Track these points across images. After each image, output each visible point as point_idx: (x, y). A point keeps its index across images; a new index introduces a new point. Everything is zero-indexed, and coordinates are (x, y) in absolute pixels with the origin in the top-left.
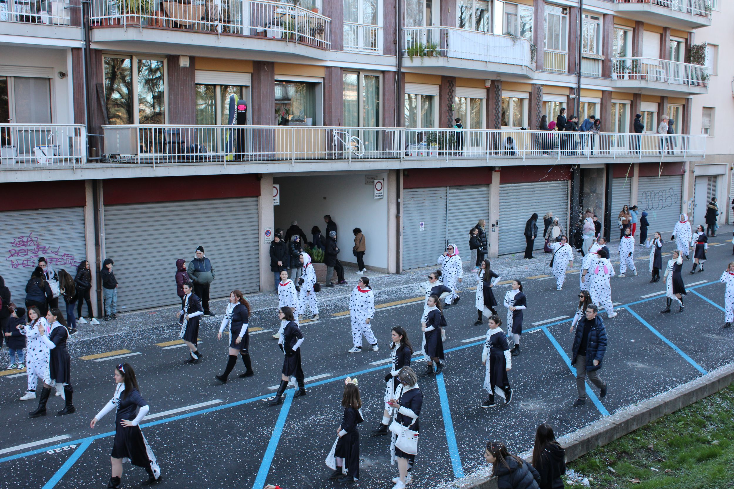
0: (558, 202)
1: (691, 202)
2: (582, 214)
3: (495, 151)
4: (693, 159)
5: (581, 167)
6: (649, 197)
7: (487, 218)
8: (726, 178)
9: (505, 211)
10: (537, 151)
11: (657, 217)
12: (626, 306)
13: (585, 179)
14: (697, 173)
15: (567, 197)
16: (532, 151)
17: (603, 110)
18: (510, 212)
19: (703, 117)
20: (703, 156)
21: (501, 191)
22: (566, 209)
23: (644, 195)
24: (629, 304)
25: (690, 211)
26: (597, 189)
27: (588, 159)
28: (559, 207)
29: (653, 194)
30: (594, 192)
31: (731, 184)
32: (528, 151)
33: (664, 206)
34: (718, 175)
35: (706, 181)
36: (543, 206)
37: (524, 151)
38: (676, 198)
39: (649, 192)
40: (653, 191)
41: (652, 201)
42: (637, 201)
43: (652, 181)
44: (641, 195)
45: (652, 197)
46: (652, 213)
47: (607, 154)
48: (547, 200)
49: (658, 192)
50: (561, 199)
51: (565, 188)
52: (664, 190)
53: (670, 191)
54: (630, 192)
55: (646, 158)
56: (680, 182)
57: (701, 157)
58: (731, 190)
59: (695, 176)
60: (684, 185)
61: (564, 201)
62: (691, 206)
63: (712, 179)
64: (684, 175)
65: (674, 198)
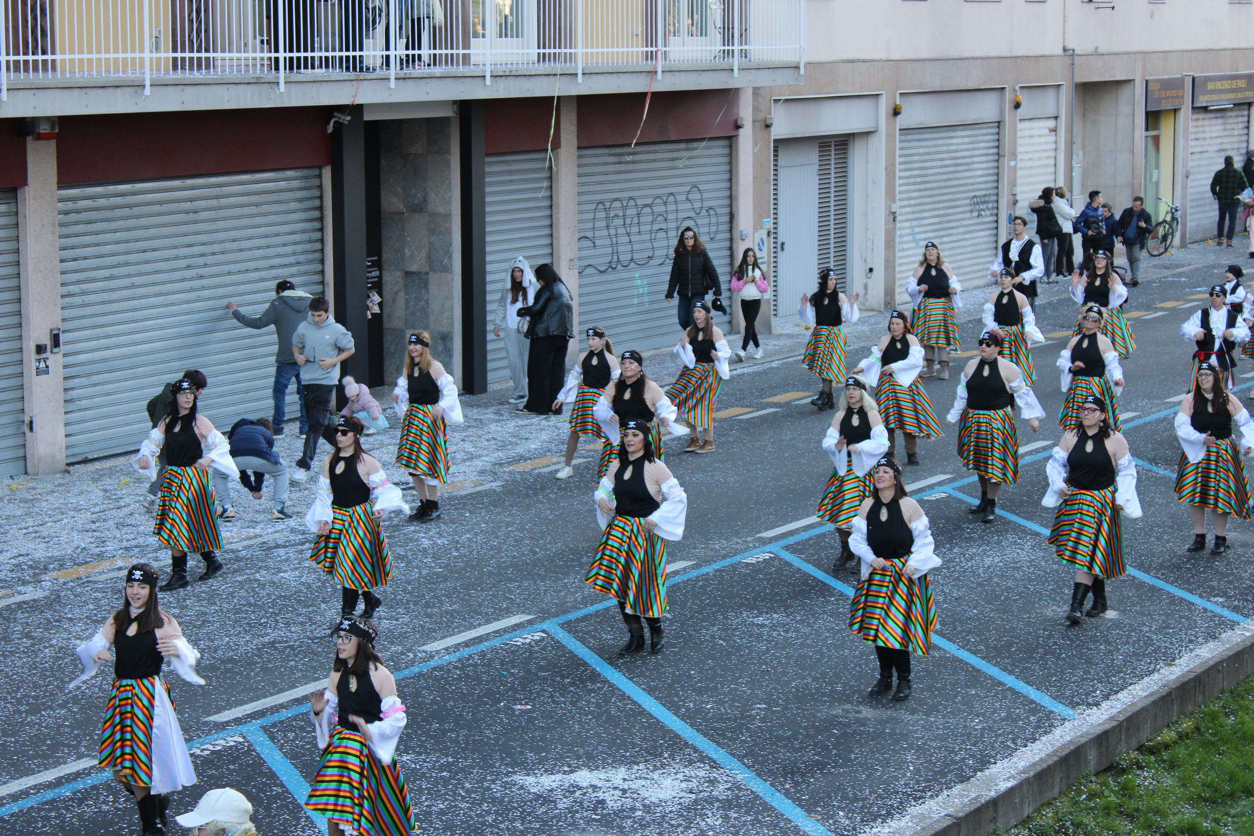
0: (289, 249)
1: (763, 233)
2: (380, 294)
3: (30, 58)
4: (764, 80)
5: (368, 117)
6: (619, 222)
7: (15, 320)
8: (879, 143)
9: (84, 293)
10: (195, 55)
11: (650, 294)
12: (552, 626)
13: (383, 162)
14: (780, 130)
15: (321, 230)
16: (179, 55)
18: (105, 296)
20: (797, 68)
21: (66, 213)
22: (318, 278)
23: (603, 214)
24: (563, 619)
26: (432, 196)
27: (393, 84)
28: (294, 269)
29: (631, 212)
30: (418, 208)
31: (898, 167)
32: (163, 55)
34: (853, 135)
35: (812, 156)
36: (232, 267)
37: (147, 55)
38: (714, 220)
39: (617, 204)
40: (631, 198)
41: (628, 234)
42: (577, 236)
43: (627, 163)
44: (591, 216)
45: (628, 221)
46: (633, 279)
47: (458, 64)
48: (244, 244)
49: (649, 201)
50: (298, 237)
51: (311, 198)
52: (671, 194)
53: (691, 196)
54: (551, 206)
55: (599, 76)
56: (726, 163)
57: (791, 71)
58: (898, 189)
59: (775, 141)
60: (737, 173)
61: (308, 247)
62: (765, 249)
63: (833, 148)
64: (737, 136)
65: (706, 221)
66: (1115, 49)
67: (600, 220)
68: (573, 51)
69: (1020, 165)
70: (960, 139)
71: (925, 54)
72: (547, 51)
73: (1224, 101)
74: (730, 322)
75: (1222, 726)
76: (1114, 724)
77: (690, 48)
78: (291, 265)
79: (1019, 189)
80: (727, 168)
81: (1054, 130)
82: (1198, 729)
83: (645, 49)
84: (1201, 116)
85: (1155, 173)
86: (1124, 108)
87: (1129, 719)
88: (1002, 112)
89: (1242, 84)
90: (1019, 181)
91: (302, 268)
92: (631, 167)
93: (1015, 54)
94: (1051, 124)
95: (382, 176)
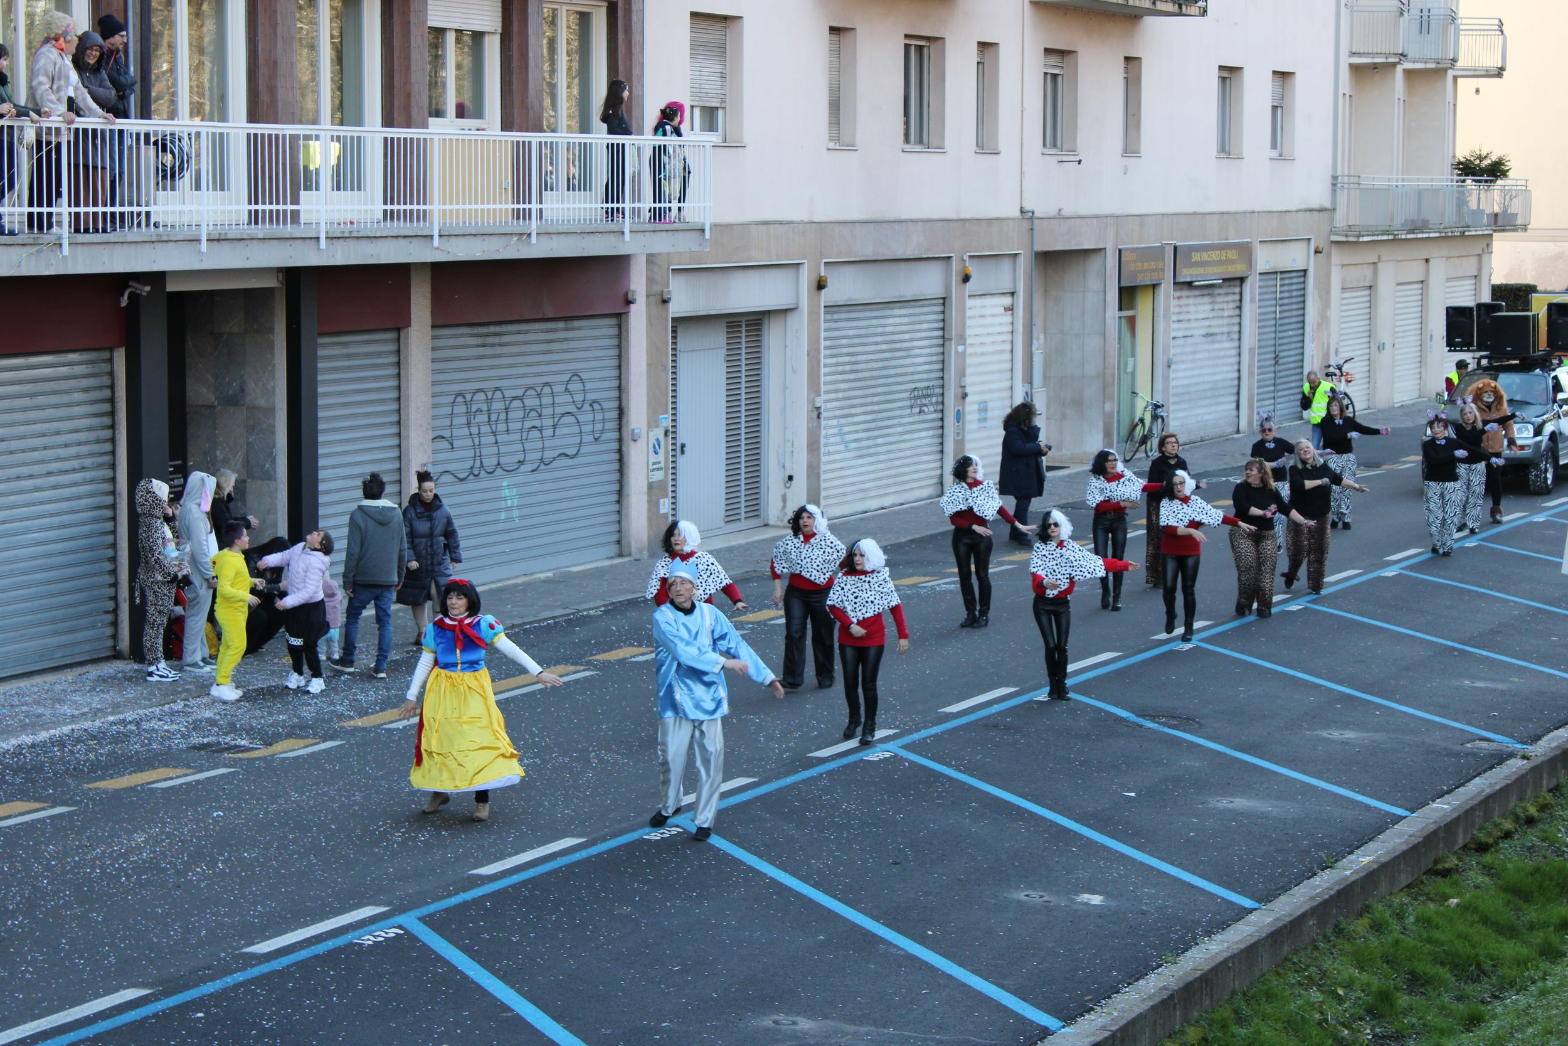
0: (72, 451)
1: (659, 432)
4: (661, 244)
5: (171, 287)
6: (482, 418)
8: (800, 324)
11: (519, 507)
12: (411, 921)
13: (189, 343)
14: (680, 306)
15: (113, 427)
17: (262, 18)
19: (693, 56)
20: (703, 231)
22: (108, 487)
23: (463, 409)
24: (424, 910)
25: (658, 476)
26: (251, 385)
27: (204, 245)
28: (78, 476)
29: (498, 406)
30: (234, 401)
31: (823, 352)
33: (548, 455)
34: (769, 312)
35: (718, 338)
38: (599, 416)
39: (481, 396)
40: (498, 389)
41: (494, 433)
42: (431, 435)
43: (493, 345)
44: (448, 410)
45: (494, 417)
46: (500, 488)
47: (285, 223)
48: (15, 445)
49: (520, 393)
50: (82, 436)
51: (100, 388)
52: (547, 384)
53: (571, 387)
54: (399, 399)
55: (460, 239)
56: (613, 347)
57: (695, 235)
58: (823, 379)
59: (674, 319)
60: (628, 359)
61: (96, 448)
62: (662, 452)
63: (744, 329)
64: (627, 313)
65: (590, 417)
66: (1083, 211)
67: (459, 415)
68: (427, 207)
69: (969, 350)
70: (897, 319)
71: (855, 214)
72: (395, 207)
73: (1212, 274)
74: (619, 542)
75: (1233, 1036)
76: (1106, 1034)
77: (571, 206)
78: (74, 470)
79: (968, 380)
80: (615, 352)
81: (1010, 309)
82: (1205, 1039)
83: (516, 206)
84: (1185, 293)
85: (1131, 361)
86: (1093, 283)
87: (1124, 1029)
88: (948, 287)
89: (1232, 254)
90: (968, 370)
91: (88, 475)
92: (498, 350)
93: (963, 216)
94: (1007, 301)
95: (188, 360)
